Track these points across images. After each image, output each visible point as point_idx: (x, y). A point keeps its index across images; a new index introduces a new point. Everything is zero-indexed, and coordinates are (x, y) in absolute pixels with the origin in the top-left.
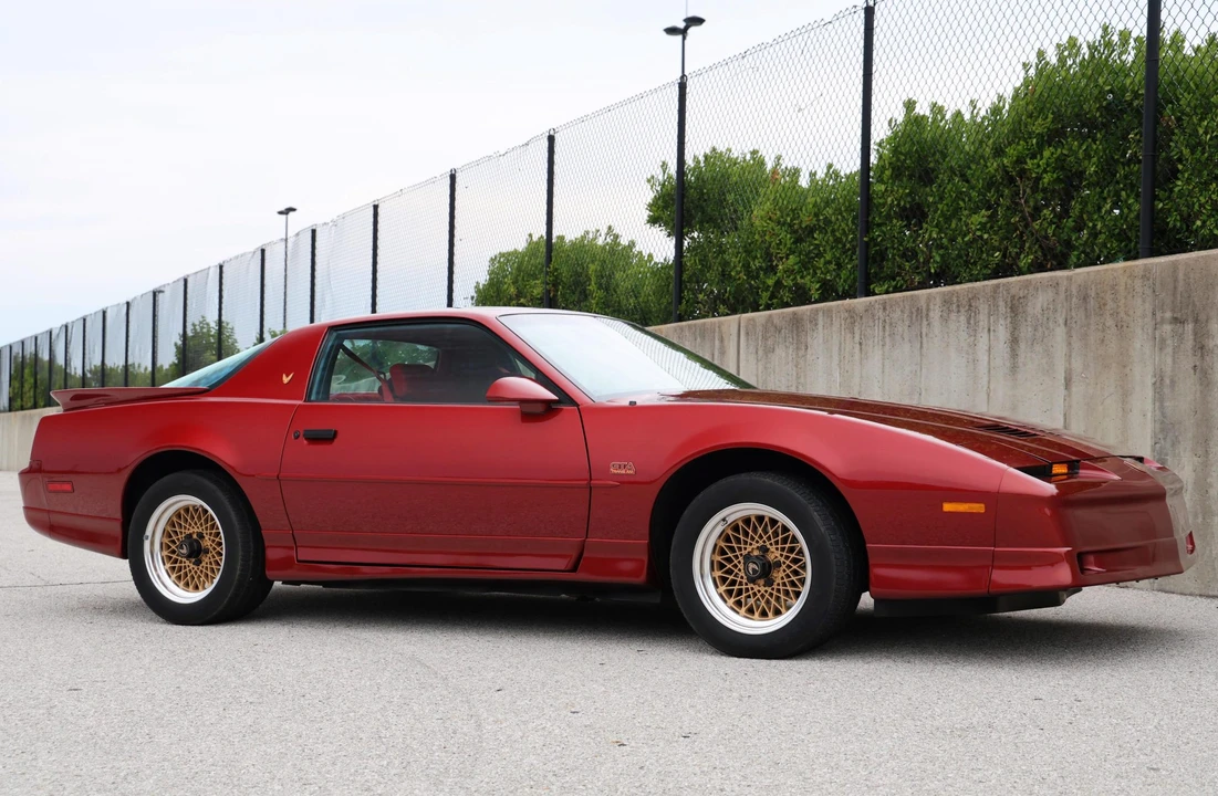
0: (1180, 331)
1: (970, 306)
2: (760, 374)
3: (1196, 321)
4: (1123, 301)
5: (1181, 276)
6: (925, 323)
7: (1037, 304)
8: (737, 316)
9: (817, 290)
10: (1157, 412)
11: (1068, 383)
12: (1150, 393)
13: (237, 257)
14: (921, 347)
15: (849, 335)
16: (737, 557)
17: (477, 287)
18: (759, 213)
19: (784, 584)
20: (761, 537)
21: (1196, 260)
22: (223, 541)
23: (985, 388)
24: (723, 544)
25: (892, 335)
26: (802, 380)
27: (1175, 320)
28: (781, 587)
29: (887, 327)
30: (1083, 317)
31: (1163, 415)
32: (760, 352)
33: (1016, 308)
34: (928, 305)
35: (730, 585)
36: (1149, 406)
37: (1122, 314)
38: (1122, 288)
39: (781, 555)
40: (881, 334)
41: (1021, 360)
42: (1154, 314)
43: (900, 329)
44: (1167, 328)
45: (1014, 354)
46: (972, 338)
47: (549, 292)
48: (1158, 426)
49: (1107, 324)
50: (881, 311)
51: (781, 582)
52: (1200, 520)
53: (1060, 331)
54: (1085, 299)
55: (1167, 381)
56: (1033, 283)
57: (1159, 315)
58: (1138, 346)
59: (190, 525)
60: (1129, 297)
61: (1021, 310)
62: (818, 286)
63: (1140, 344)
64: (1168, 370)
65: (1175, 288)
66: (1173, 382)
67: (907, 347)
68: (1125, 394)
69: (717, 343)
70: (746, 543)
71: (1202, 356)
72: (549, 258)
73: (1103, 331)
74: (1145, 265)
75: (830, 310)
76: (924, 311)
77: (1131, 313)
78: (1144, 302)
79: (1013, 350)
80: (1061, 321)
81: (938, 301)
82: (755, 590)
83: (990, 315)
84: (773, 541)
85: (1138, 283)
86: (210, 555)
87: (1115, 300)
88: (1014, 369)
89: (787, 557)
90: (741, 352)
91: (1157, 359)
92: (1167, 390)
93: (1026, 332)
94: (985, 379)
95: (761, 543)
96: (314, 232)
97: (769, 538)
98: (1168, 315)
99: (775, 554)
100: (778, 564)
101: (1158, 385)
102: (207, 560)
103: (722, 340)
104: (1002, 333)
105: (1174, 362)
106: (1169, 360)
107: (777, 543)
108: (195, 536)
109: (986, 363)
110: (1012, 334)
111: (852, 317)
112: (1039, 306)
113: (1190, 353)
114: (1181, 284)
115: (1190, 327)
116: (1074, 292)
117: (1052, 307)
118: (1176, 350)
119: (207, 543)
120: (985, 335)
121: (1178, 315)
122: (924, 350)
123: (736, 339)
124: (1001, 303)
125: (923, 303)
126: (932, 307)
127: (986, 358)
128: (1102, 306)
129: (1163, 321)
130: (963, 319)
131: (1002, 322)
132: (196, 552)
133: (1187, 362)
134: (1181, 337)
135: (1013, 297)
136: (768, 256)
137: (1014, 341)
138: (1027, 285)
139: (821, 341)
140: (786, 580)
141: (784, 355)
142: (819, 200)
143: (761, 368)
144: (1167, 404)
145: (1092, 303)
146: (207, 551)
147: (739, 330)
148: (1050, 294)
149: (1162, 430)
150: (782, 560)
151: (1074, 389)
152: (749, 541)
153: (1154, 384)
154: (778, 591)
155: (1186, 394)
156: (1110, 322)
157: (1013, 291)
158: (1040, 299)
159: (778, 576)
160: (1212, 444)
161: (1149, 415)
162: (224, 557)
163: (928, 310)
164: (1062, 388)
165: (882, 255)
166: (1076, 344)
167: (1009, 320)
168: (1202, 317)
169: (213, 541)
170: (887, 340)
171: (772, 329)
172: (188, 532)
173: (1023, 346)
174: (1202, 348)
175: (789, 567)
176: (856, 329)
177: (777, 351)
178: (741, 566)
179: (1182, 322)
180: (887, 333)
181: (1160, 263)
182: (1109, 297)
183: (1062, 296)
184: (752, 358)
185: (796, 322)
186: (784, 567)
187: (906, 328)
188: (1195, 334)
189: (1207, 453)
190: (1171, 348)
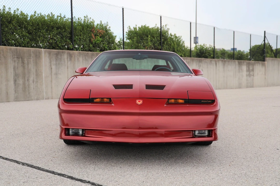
3: (22, 58)
4: (5, 53)
5: (18, 51)
12: (12, 69)
21: (21, 49)
27: (17, 58)
31: (15, 73)
38: (5, 51)
42: (12, 56)
44: (16, 59)
52: (24, 89)
55: (16, 67)
57: (14, 57)
60: (7, 52)
63: (10, 61)
65: (17, 53)
68: (7, 70)
71: (23, 64)
74: (10, 48)
78: (10, 54)
85: (9, 51)
91: (14, 64)
92: (16, 69)
98: (16, 57)
101: (14, 68)
105: (18, 64)
106: (16, 64)
113: (21, 63)
114: (18, 52)
115: (20, 59)
118: (18, 63)
121: (18, 57)
129: (15, 58)
133: (20, 65)
134: (19, 61)
144: (16, 71)
149: (15, 75)
155: (20, 70)
156: (2, 56)
160: (26, 77)
161: (12, 73)
174: (23, 63)
179: (19, 58)
181: (14, 48)
188: (22, 60)
189: (25, 79)
190: (17, 62)
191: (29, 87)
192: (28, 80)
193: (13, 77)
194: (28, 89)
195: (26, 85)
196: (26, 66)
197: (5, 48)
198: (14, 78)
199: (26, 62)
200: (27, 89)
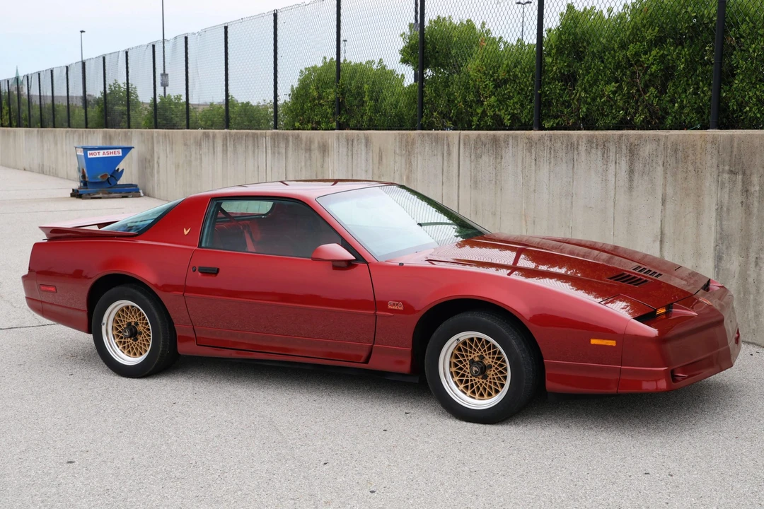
0: (734, 179)
1: (604, 145)
2: (473, 171)
3: (744, 174)
4: (699, 156)
5: (735, 145)
6: (576, 152)
7: (647, 150)
8: (459, 131)
9: (509, 120)
10: (718, 228)
11: (664, 202)
12: (714, 214)
13: (137, 47)
14: (573, 167)
15: (528, 154)
16: (465, 360)
17: (292, 88)
18: (472, 67)
19: (494, 379)
20: (480, 350)
21: (745, 136)
22: (150, 328)
23: (613, 198)
24: (457, 352)
25: (555, 157)
26: (499, 178)
27: (731, 172)
28: (492, 381)
29: (552, 152)
30: (674, 162)
31: (722, 229)
32: (473, 157)
33: (633, 151)
34: (578, 142)
35: (461, 376)
36: (713, 223)
37: (698, 164)
38: (699, 148)
39: (492, 362)
40: (548, 155)
41: (635, 183)
42: (718, 166)
43: (561, 154)
44: (726, 176)
45: (631, 180)
46: (605, 166)
47: (338, 99)
48: (718, 236)
49: (689, 169)
50: (548, 141)
51: (492, 377)
52: (742, 295)
53: (660, 169)
54: (676, 151)
55: (725, 209)
56: (644, 137)
57: (721, 167)
58: (708, 184)
59: (130, 317)
60: (703, 153)
61: (636, 152)
62: (509, 117)
63: (709, 183)
64: (726, 201)
65: (732, 152)
66: (728, 210)
67: (564, 166)
68: (698, 215)
69: (445, 147)
70: (471, 352)
71: (747, 197)
72: (338, 77)
73: (687, 172)
74: (714, 135)
75: (516, 137)
76: (576, 143)
77: (704, 163)
78: (712, 158)
79: (630, 177)
80: (661, 163)
81: (584, 140)
82: (476, 381)
83: (616, 153)
84: (487, 353)
85: (709, 146)
86: (142, 336)
87: (694, 154)
88: (631, 188)
89: (496, 363)
90: (461, 154)
91: (719, 194)
92: (724, 215)
93: (638, 166)
94: (612, 193)
95: (480, 353)
96: (186, 38)
97: (485, 351)
98: (727, 168)
99: (488, 360)
100: (490, 367)
101: (720, 210)
102: (141, 338)
103: (448, 145)
104: (624, 165)
105: (730, 198)
106: (727, 196)
107: (489, 354)
108: (133, 324)
109: (613, 182)
110: (630, 168)
111: (531, 143)
112: (647, 153)
113: (739, 193)
114: (735, 150)
115: (740, 177)
116: (669, 146)
117: (654, 153)
118: (731, 191)
119: (140, 328)
120: (613, 165)
121: (733, 169)
122: (575, 170)
123: (457, 148)
124: (624, 147)
125: (575, 140)
126: (580, 143)
127: (614, 179)
128: (686, 157)
129: (723, 171)
130: (599, 153)
131: (623, 158)
132: (134, 334)
133: (738, 199)
134: (734, 183)
135: (631, 144)
136: (478, 94)
137: (631, 172)
138: (640, 137)
139: (511, 155)
140: (495, 376)
141: (487, 160)
142: (510, 62)
143: (473, 166)
144: (724, 223)
145: (680, 154)
146: (141, 333)
147: (459, 141)
148: (654, 145)
149: (721, 238)
150: (493, 364)
151: (667, 206)
152: (473, 351)
153: (717, 209)
154: (490, 382)
155: (735, 221)
156: (691, 168)
157: (631, 140)
158: (648, 147)
159: (490, 373)
160: (751, 250)
161: (713, 228)
162: (151, 337)
163: (578, 144)
164: (660, 205)
165: (550, 104)
166: (670, 179)
167: (628, 158)
168: (748, 172)
169: (145, 328)
170: (552, 160)
171: (480, 143)
172: (129, 321)
173: (636, 175)
174: (747, 191)
175: (497, 369)
176: (533, 151)
177: (483, 157)
178: (468, 366)
179: (736, 174)
180: (552, 156)
181: (723, 135)
182: (690, 152)
183: (662, 147)
184: (468, 160)
185: (495, 140)
186: (494, 368)
187: (564, 154)
188: (743, 182)
189: (747, 256)
190: (728, 189)
191: (758, 290)
192: (757, 264)
193: (712, 245)
194: (755, 300)
195: (751, 280)
196: (756, 204)
197: (701, 136)
198: (715, 250)
199: (757, 188)
200: (752, 297)
